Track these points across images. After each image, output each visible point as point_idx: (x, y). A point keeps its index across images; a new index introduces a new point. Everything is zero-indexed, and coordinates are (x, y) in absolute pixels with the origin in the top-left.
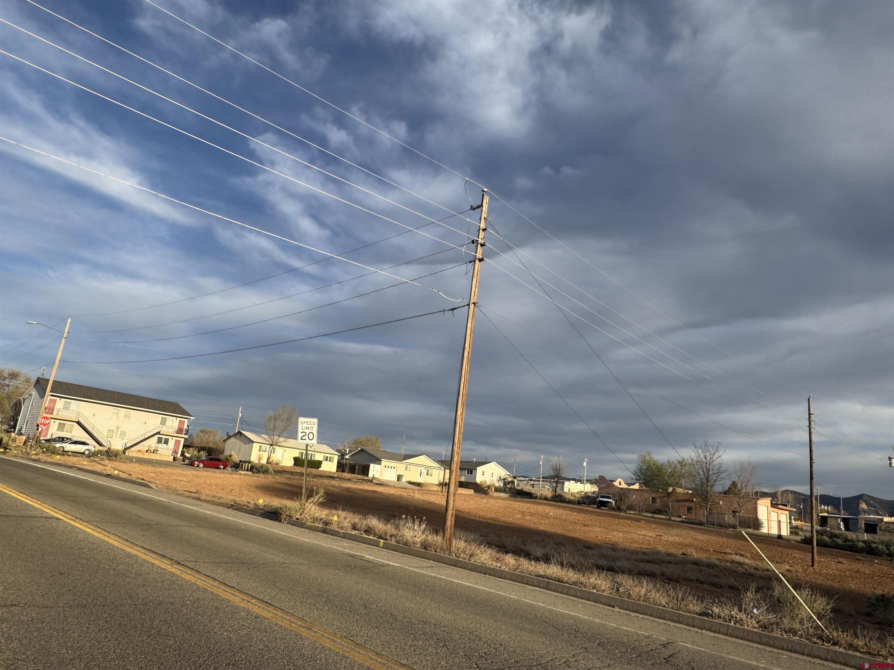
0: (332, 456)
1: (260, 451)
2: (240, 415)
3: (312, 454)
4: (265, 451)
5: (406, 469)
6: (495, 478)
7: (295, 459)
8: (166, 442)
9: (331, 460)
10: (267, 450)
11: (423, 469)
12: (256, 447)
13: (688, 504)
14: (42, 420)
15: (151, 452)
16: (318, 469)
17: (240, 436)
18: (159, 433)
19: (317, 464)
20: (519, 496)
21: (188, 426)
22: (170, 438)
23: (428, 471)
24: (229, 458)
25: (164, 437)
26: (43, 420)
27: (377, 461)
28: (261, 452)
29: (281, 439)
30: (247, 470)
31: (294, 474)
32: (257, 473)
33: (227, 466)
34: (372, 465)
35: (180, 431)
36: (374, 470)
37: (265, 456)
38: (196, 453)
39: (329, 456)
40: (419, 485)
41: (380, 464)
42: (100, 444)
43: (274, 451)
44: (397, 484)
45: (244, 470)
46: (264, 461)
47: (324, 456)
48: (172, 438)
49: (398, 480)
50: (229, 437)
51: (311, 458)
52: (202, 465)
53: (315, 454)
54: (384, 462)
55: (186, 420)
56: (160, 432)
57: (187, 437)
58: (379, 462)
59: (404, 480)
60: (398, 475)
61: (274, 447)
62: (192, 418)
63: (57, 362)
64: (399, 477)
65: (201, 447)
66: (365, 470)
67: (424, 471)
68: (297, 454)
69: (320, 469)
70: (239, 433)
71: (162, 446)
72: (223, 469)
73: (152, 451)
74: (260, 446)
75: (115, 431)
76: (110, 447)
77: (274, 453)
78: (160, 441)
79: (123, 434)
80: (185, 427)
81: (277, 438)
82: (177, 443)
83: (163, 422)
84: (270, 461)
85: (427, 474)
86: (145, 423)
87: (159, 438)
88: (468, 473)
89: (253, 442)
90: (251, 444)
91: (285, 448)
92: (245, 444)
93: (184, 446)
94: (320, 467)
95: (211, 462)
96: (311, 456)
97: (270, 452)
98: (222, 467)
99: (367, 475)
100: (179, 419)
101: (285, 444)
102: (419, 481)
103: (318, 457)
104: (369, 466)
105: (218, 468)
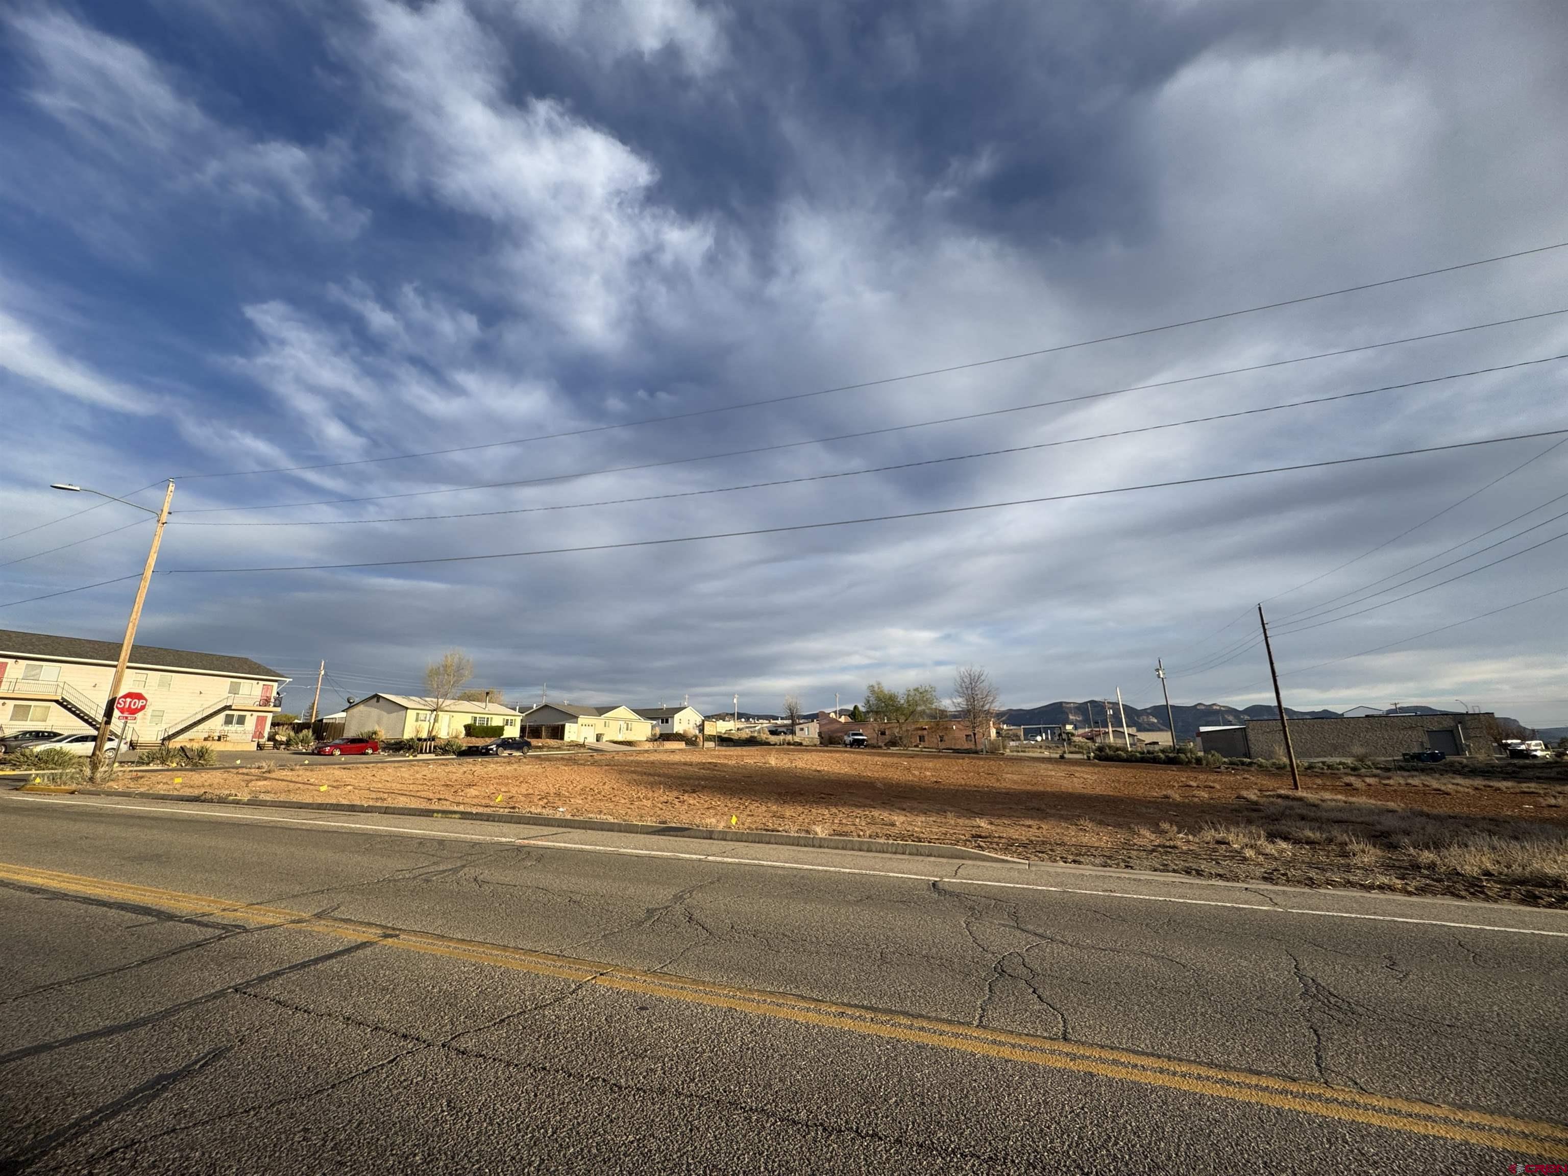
0: (513, 718)
1: (417, 720)
2: (323, 673)
3: (488, 718)
4: (425, 721)
5: (605, 726)
6: (692, 724)
7: (467, 728)
8: (241, 721)
9: (512, 723)
10: (428, 719)
11: (622, 723)
12: (411, 714)
14: (125, 702)
15: (213, 740)
17: (378, 701)
18: (227, 708)
19: (499, 730)
21: (278, 693)
22: (248, 714)
23: (628, 724)
24: (373, 736)
25: (236, 713)
27: (573, 718)
28: (420, 723)
29: (448, 702)
30: (430, 752)
32: (443, 754)
33: (377, 750)
34: (567, 726)
35: (266, 702)
36: (572, 732)
37: (425, 728)
38: (292, 734)
39: (509, 718)
40: (629, 743)
41: (577, 723)
43: (437, 719)
44: (598, 746)
45: (426, 752)
46: (424, 735)
47: (503, 719)
48: (252, 715)
49: (597, 741)
50: (353, 705)
51: (487, 724)
52: (338, 752)
53: (492, 718)
54: (582, 719)
55: (275, 684)
56: (231, 706)
57: (279, 709)
58: (575, 720)
59: (605, 739)
60: (597, 735)
61: (439, 713)
62: (288, 680)
63: (149, 573)
64: (599, 738)
65: (302, 724)
66: (558, 732)
67: (625, 726)
68: (469, 721)
69: (502, 737)
70: (377, 697)
71: (234, 727)
72: (374, 754)
73: (216, 738)
74: (418, 714)
77: (437, 722)
78: (229, 720)
79: (159, 715)
80: (274, 694)
81: (442, 700)
82: (261, 721)
83: (234, 690)
84: (434, 734)
85: (627, 730)
86: (201, 693)
87: (227, 715)
88: (662, 722)
89: (407, 708)
90: (404, 712)
91: (454, 714)
92: (389, 712)
93: (274, 725)
94: (502, 735)
95: (353, 745)
96: (487, 721)
97: (432, 721)
98: (370, 751)
99: (562, 738)
100: (262, 683)
101: (453, 708)
102: (620, 738)
103: (497, 722)
104: (563, 727)
105: (365, 754)
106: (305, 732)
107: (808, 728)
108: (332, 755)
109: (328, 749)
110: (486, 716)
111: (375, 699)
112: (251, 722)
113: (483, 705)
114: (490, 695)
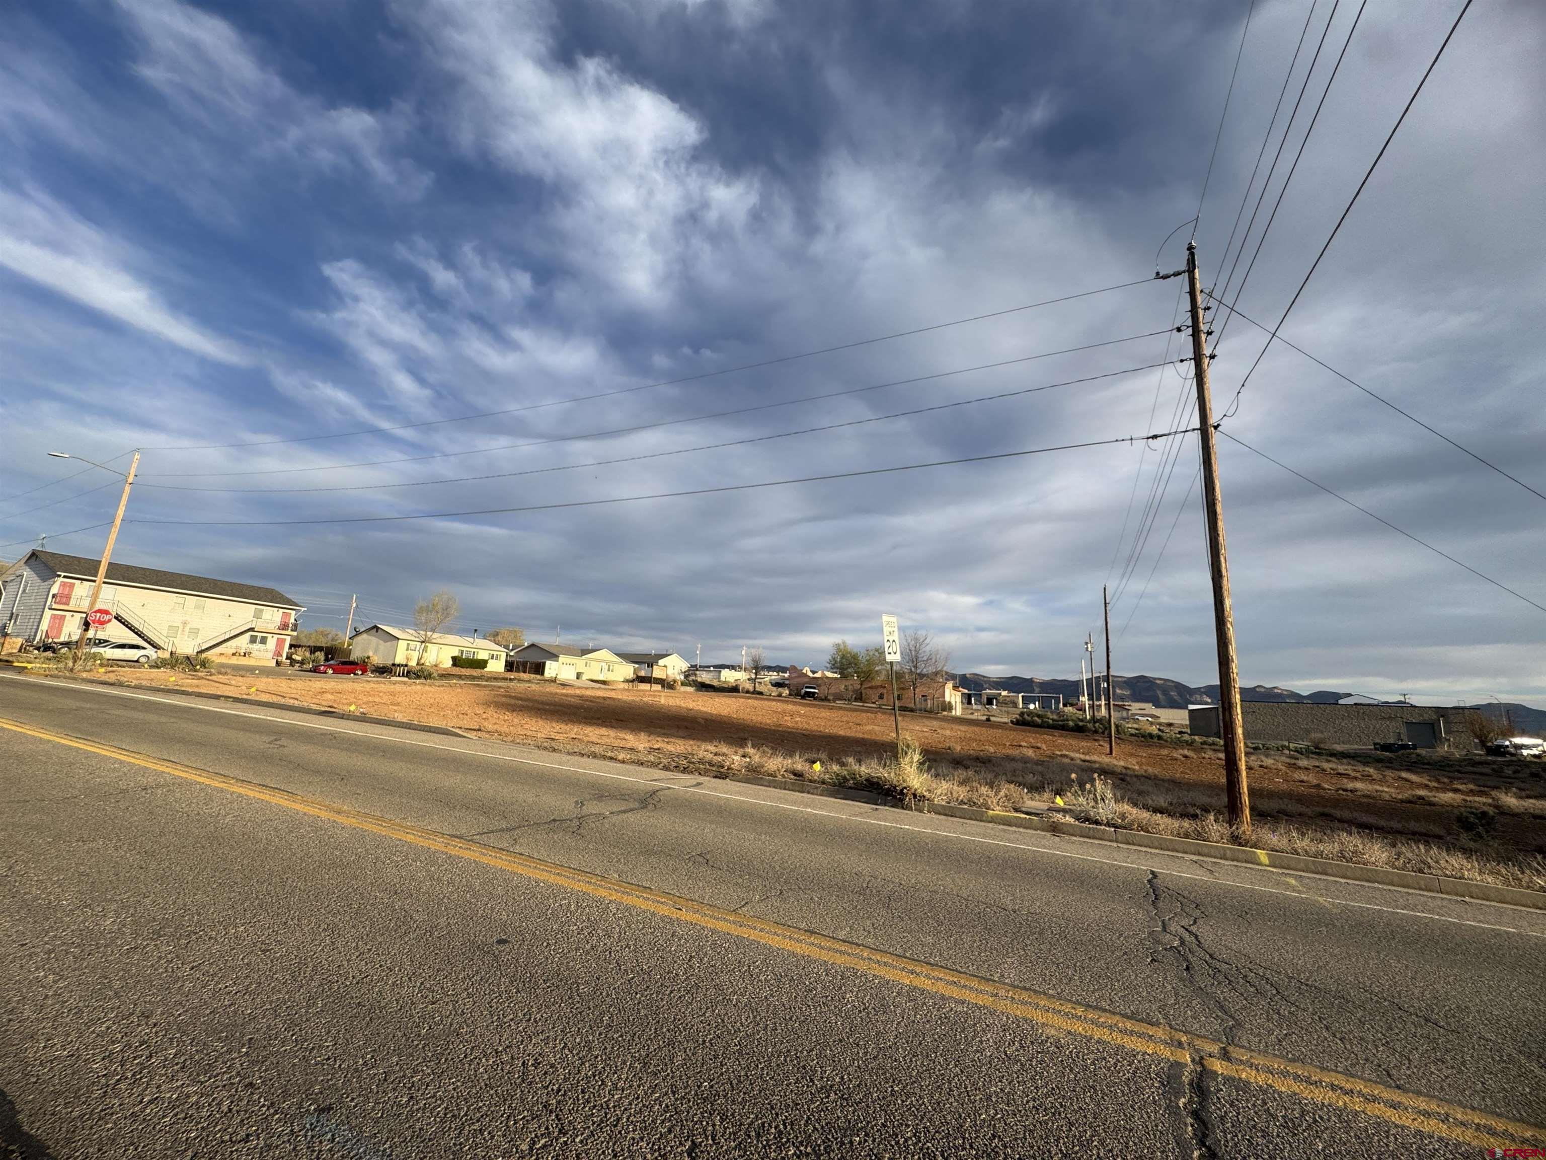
0: (499, 653)
1: (407, 650)
2: (354, 605)
3: (474, 652)
4: (415, 650)
5: (586, 666)
6: (677, 671)
7: (454, 659)
8: (264, 641)
9: (497, 658)
10: (418, 649)
11: (603, 664)
12: (402, 645)
13: (880, 690)
14: (96, 616)
15: (240, 655)
16: (483, 669)
17: (377, 631)
18: (252, 629)
19: (482, 664)
20: (704, 689)
21: (295, 620)
22: (269, 636)
23: (609, 666)
24: (366, 660)
25: (260, 635)
26: (98, 615)
27: (554, 657)
28: (409, 652)
29: (436, 635)
30: (403, 676)
31: (463, 677)
32: (415, 679)
33: (366, 671)
34: (548, 663)
35: (284, 626)
36: (551, 669)
37: (415, 656)
38: (308, 654)
39: (495, 653)
40: (604, 682)
41: (558, 661)
42: (156, 646)
43: (425, 649)
44: (577, 683)
45: (399, 675)
46: (413, 663)
47: (489, 654)
48: (272, 637)
49: (577, 678)
50: (358, 633)
51: (473, 657)
52: (330, 671)
53: (478, 652)
54: (562, 658)
55: (293, 612)
56: (254, 628)
57: (295, 634)
58: (556, 659)
59: (584, 677)
60: (578, 673)
61: (427, 644)
62: (303, 609)
63: (118, 522)
64: (579, 675)
65: (315, 647)
66: (539, 669)
67: (605, 667)
68: (456, 652)
69: (485, 669)
70: (376, 628)
71: (257, 646)
72: (362, 674)
73: (243, 654)
74: (408, 645)
75: (181, 628)
76: (174, 650)
77: (426, 652)
78: (253, 640)
79: (195, 632)
80: (292, 620)
81: (431, 633)
82: (280, 643)
83: (258, 615)
84: (422, 661)
85: (609, 670)
86: (230, 616)
87: (251, 636)
88: (648, 667)
89: (398, 639)
90: (395, 642)
91: (441, 646)
92: (385, 642)
93: (291, 646)
94: (486, 667)
95: (344, 667)
96: (474, 654)
97: (421, 651)
98: (360, 672)
99: (543, 674)
100: (281, 611)
101: (441, 641)
102: (601, 678)
103: (482, 655)
104: (544, 664)
105: (355, 674)
106: (318, 653)
108: (325, 673)
109: (322, 668)
110: (473, 650)
111: (375, 630)
112: (272, 642)
113: (471, 640)
114: (478, 632)
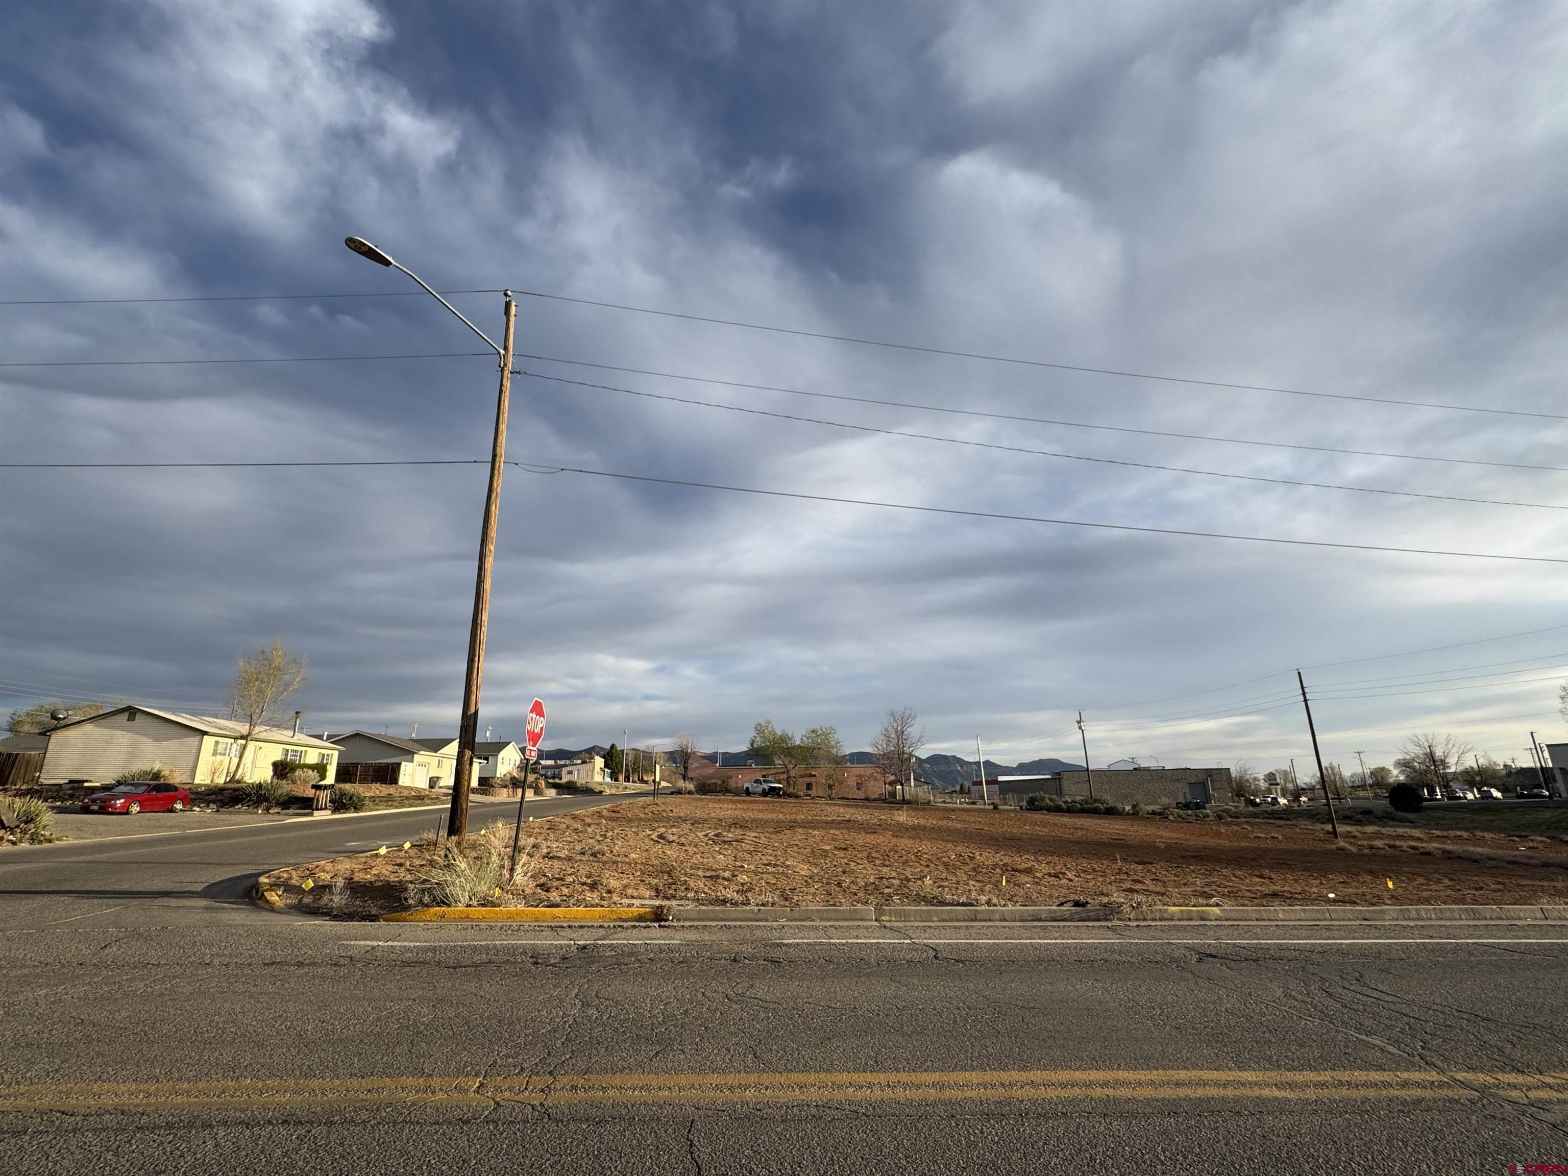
0: (330, 752)
1: (214, 753)
3: (301, 752)
4: (224, 754)
5: (438, 766)
6: (512, 765)
7: (276, 766)
9: (328, 760)
10: (231, 751)
12: (208, 745)
13: (807, 780)
17: (132, 720)
27: (409, 754)
28: (219, 758)
36: (408, 774)
37: (225, 764)
39: (325, 752)
41: (412, 762)
47: (320, 753)
49: (431, 786)
50: (70, 723)
51: (300, 760)
53: (306, 751)
54: (417, 757)
58: (409, 757)
59: (437, 783)
60: (431, 779)
61: (248, 742)
64: (432, 782)
68: (279, 757)
70: (132, 713)
81: (257, 721)
84: (238, 775)
89: (199, 733)
90: (195, 738)
91: (261, 744)
92: (158, 739)
95: (158, 795)
96: (301, 757)
97: (236, 756)
98: (179, 806)
99: (395, 783)
101: (263, 736)
103: (311, 758)
104: (399, 767)
105: (172, 811)
107: (578, 770)
108: (127, 813)
109: (119, 802)
110: (300, 748)
111: (126, 716)
114: (301, 715)
